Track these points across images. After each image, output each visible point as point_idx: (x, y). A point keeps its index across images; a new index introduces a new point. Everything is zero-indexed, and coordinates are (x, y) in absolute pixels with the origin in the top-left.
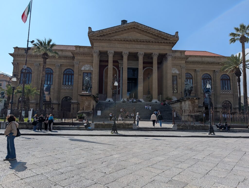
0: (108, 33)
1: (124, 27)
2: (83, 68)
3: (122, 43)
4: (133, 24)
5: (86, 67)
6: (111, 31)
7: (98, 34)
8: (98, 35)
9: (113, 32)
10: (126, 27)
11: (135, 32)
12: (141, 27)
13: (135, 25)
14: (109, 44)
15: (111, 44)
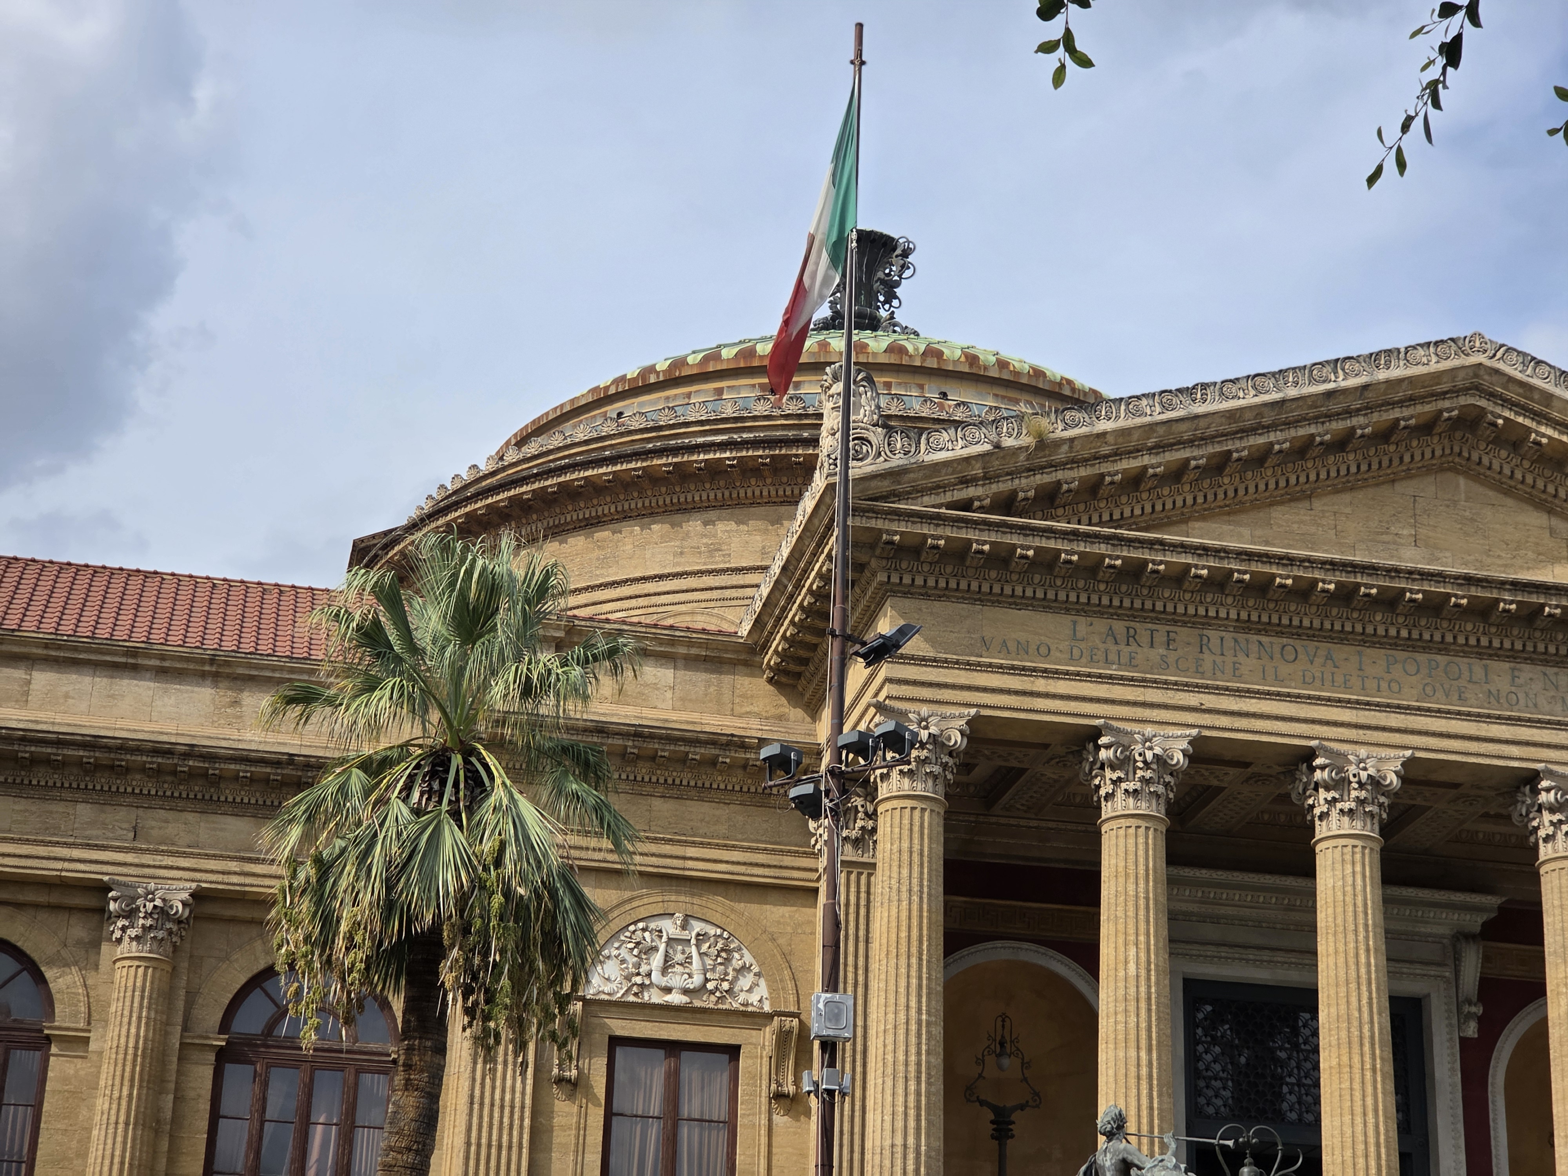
0: (1106, 468)
1: (1335, 407)
2: (611, 969)
3: (1298, 632)
4: (1461, 375)
5: (657, 960)
6: (1160, 447)
7: (978, 471)
8: (966, 482)
9: (1181, 454)
10: (1369, 408)
11: (1476, 478)
13: (1486, 380)
14: (1119, 626)
15: (1142, 630)
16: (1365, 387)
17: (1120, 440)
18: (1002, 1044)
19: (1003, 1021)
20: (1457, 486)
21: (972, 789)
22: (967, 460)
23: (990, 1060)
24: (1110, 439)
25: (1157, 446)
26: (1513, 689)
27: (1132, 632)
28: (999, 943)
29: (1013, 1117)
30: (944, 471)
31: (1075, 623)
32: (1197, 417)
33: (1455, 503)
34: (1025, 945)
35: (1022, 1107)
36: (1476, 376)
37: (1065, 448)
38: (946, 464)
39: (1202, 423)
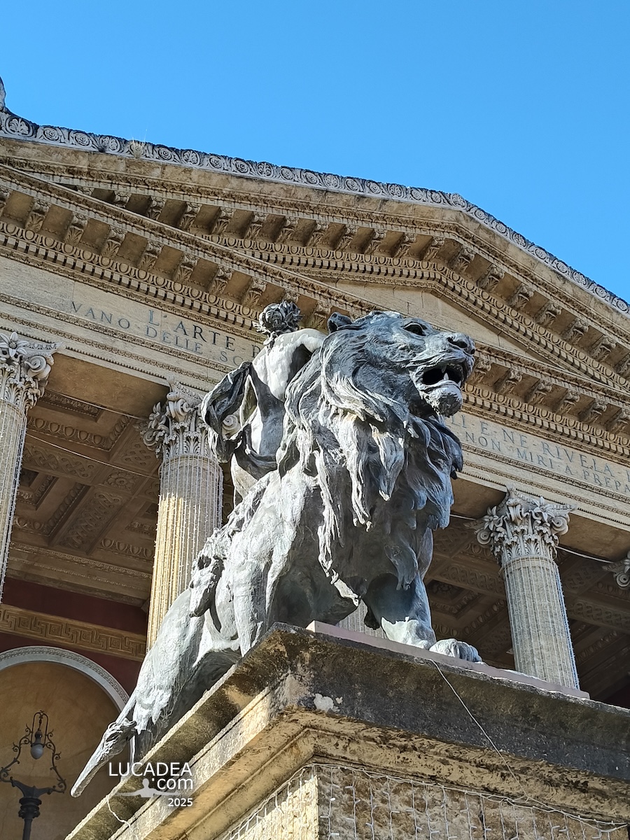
0: (188, 199)
1: (361, 209)
4: (448, 216)
6: (231, 196)
7: (83, 164)
8: (72, 173)
9: (248, 208)
10: (384, 219)
11: (450, 302)
12: (521, 261)
13: (464, 225)
14: (189, 325)
15: (208, 332)
16: (385, 201)
17: (202, 180)
18: (38, 736)
19: (41, 717)
20: (436, 305)
21: (37, 525)
22: (76, 152)
23: (26, 748)
24: (194, 176)
25: (230, 195)
26: (483, 435)
27: (198, 329)
28: (45, 648)
29: (40, 798)
30: (55, 156)
31: (152, 313)
32: (262, 181)
33: (436, 315)
34: (68, 652)
35: (49, 791)
36: (457, 220)
37: (157, 172)
38: (58, 151)
39: (267, 188)
